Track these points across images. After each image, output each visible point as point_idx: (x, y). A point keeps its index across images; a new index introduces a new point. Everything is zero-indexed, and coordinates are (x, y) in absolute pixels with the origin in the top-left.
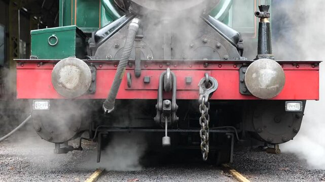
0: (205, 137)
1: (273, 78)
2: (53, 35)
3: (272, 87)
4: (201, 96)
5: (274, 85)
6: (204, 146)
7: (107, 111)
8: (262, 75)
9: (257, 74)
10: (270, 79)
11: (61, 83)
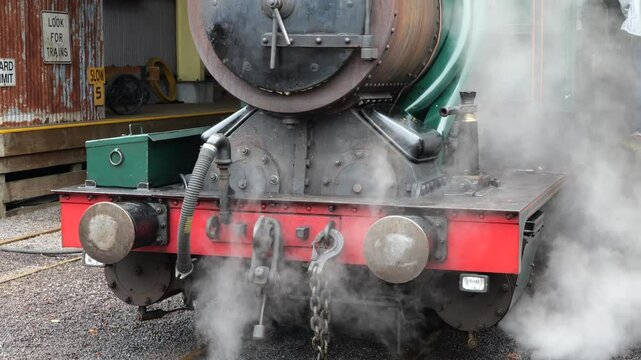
0: (317, 331)
1: (407, 250)
2: (116, 150)
3: (406, 264)
4: (313, 263)
5: (410, 260)
6: (318, 342)
7: (180, 276)
8: (390, 243)
9: (381, 241)
10: (402, 251)
11: (91, 241)
